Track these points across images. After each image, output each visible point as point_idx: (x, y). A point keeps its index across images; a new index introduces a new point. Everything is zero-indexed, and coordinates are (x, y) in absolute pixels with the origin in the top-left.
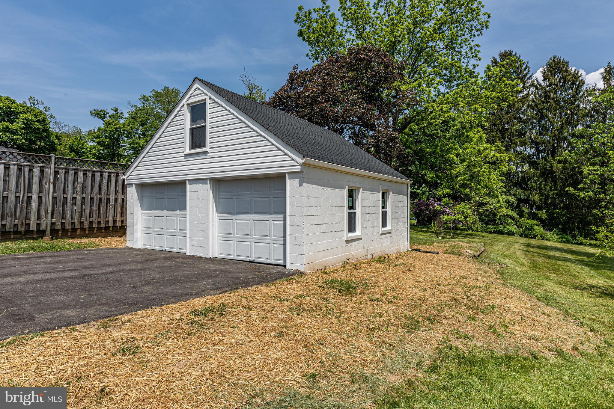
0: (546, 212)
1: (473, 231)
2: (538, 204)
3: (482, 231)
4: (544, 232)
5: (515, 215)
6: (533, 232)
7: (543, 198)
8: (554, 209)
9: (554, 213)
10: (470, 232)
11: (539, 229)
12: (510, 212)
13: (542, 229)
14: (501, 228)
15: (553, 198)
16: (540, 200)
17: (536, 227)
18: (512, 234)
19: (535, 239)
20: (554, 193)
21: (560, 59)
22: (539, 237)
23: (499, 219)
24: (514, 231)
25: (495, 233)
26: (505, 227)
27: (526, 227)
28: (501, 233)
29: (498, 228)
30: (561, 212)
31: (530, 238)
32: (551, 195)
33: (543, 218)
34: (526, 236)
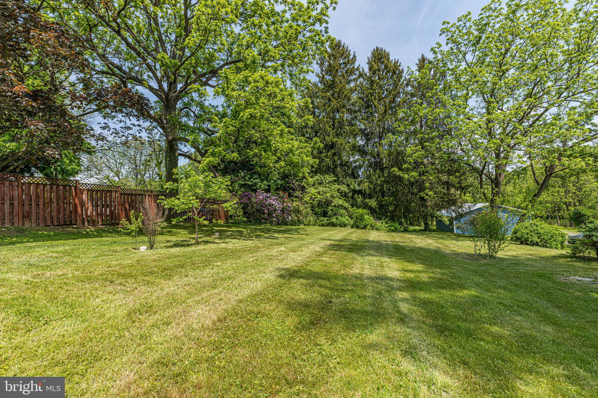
0: (376, 201)
1: (305, 225)
2: (368, 192)
3: (315, 225)
4: (374, 221)
5: (346, 205)
6: (364, 222)
7: (372, 186)
8: (383, 197)
9: (382, 201)
10: (302, 226)
11: (369, 219)
12: (341, 202)
13: (372, 218)
14: (334, 220)
15: (382, 185)
16: (370, 188)
17: (366, 217)
18: (344, 225)
19: (366, 229)
20: (382, 181)
21: (382, 50)
22: (369, 227)
23: (332, 210)
24: (346, 222)
25: (328, 225)
26: (337, 219)
27: (356, 217)
28: (333, 225)
29: (330, 220)
30: (389, 200)
31: (361, 228)
32: (379, 182)
33: (373, 206)
34: (358, 227)
